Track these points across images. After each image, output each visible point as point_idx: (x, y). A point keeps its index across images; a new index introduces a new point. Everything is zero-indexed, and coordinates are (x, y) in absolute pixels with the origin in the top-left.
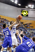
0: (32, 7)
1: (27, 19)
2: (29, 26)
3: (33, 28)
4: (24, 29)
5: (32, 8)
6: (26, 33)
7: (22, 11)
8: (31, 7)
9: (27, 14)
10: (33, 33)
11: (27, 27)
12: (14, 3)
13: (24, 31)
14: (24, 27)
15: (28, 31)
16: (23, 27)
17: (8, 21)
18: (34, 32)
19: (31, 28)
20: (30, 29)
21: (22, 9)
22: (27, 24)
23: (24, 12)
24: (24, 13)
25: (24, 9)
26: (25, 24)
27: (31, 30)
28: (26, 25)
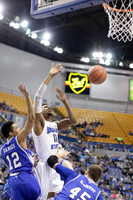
0: (105, 59)
1: (85, 107)
2: (92, 134)
3: (106, 141)
4: (72, 145)
5: (103, 66)
6: (82, 160)
7: (68, 74)
8: (102, 62)
9: (87, 85)
10: (106, 158)
11: (83, 136)
12: (39, 43)
13: (73, 151)
14: (74, 137)
15: (87, 151)
16: (70, 135)
17: (13, 111)
18: (109, 156)
19: (98, 140)
20: (95, 143)
21: (66, 67)
22: (85, 124)
23: (76, 80)
24: (75, 84)
25: (74, 68)
26: (78, 126)
27: (101, 147)
28: (81, 130)
